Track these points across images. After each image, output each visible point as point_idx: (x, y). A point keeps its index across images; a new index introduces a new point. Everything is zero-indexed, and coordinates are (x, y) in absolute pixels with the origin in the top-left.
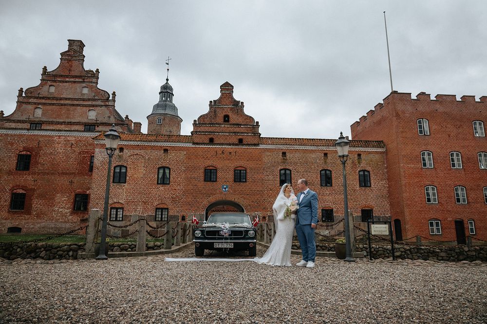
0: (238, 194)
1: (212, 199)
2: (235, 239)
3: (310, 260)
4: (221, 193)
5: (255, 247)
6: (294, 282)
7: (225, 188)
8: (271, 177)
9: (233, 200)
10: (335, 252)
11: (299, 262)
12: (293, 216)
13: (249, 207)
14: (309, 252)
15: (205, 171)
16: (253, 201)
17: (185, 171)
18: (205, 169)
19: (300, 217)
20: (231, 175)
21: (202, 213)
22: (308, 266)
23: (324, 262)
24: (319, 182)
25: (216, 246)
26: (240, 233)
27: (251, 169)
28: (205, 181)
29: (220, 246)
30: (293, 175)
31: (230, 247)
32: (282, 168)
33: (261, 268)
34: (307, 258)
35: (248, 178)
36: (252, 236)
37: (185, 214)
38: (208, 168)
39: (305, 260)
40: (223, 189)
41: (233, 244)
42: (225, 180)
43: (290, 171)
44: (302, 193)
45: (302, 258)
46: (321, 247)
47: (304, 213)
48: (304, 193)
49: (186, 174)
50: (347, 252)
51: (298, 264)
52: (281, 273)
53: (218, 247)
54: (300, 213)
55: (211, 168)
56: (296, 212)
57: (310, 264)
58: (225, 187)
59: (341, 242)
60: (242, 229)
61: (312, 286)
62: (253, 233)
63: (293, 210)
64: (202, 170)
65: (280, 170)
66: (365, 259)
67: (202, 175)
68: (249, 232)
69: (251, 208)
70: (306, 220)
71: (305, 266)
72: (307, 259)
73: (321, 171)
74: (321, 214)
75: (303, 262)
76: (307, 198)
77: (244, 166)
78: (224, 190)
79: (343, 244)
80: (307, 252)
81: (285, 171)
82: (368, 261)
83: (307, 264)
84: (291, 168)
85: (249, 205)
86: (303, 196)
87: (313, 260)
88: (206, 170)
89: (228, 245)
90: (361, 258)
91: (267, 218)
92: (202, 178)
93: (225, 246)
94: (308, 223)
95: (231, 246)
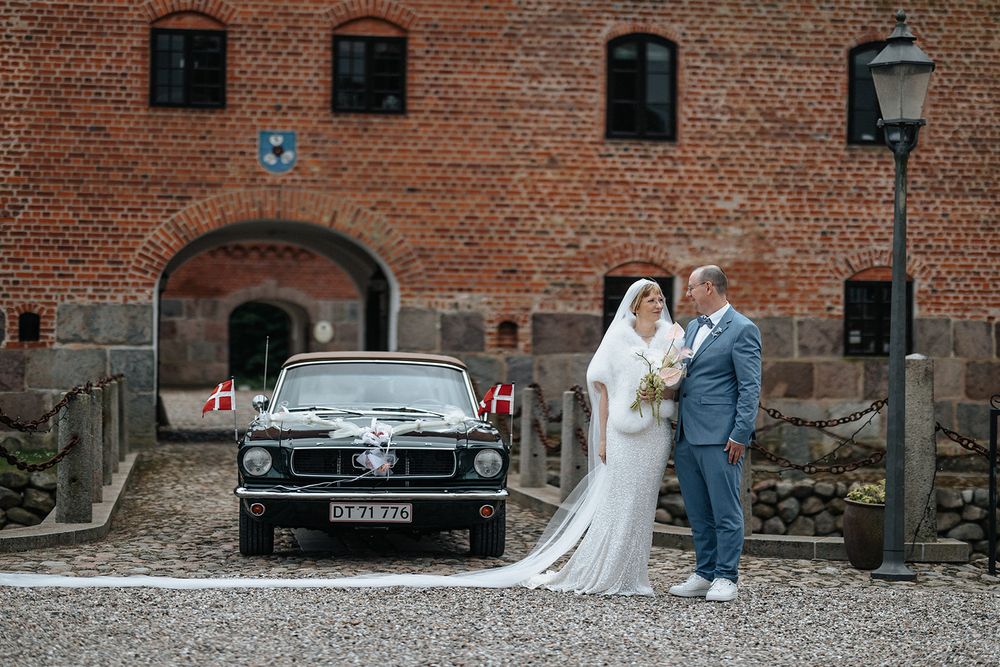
0: (355, 188)
1: (202, 214)
2: (417, 485)
3: (720, 574)
4: (254, 178)
5: (500, 519)
6: (656, 643)
7: (278, 151)
8: (554, 86)
9: (326, 220)
10: (841, 540)
11: (684, 580)
12: (667, 408)
13: (419, 266)
14: (720, 546)
15: (154, 42)
16: (442, 231)
17: (28, 41)
18: (155, 33)
19: (686, 415)
20: (311, 74)
21: (142, 298)
22: (711, 594)
23: (784, 581)
24: (841, 123)
25: (340, 514)
26: (440, 459)
27: (436, 33)
28: (154, 102)
29: (356, 515)
30: (685, 77)
31: (398, 519)
32: (624, 28)
33: (538, 601)
34: (711, 565)
35: (419, 92)
36: (489, 475)
37: (36, 303)
38: (172, 24)
39: (703, 575)
40: (263, 152)
41: (409, 508)
42: (274, 97)
43: (672, 47)
44: (701, 323)
45: (694, 567)
46: (825, 499)
47: (705, 400)
48: (711, 325)
49: (36, 61)
50: (889, 543)
51: (677, 589)
52: (613, 616)
53: (345, 518)
54: (691, 400)
55: (189, 22)
56: (678, 394)
57: (721, 589)
58: (276, 141)
59: (867, 500)
60: (451, 446)
61: (710, 652)
62: (494, 463)
63: (669, 384)
64: (137, 40)
65: (613, 43)
66: (967, 571)
67: (135, 69)
68: (480, 456)
69: (431, 271)
70: (710, 429)
71: (700, 596)
72: (709, 569)
73: (853, 53)
74: (839, 310)
75: (694, 581)
76: (718, 344)
77: (394, 15)
78: (271, 159)
79: (876, 509)
80: (712, 544)
81: (642, 53)
82: (978, 578)
83: (707, 589)
84: (674, 31)
85: (423, 254)
86: (704, 332)
87: (732, 575)
88: (163, 39)
89: (391, 512)
90: (953, 564)
91: (525, 330)
92: (137, 87)
93: (378, 514)
94: (714, 438)
95: (402, 515)
